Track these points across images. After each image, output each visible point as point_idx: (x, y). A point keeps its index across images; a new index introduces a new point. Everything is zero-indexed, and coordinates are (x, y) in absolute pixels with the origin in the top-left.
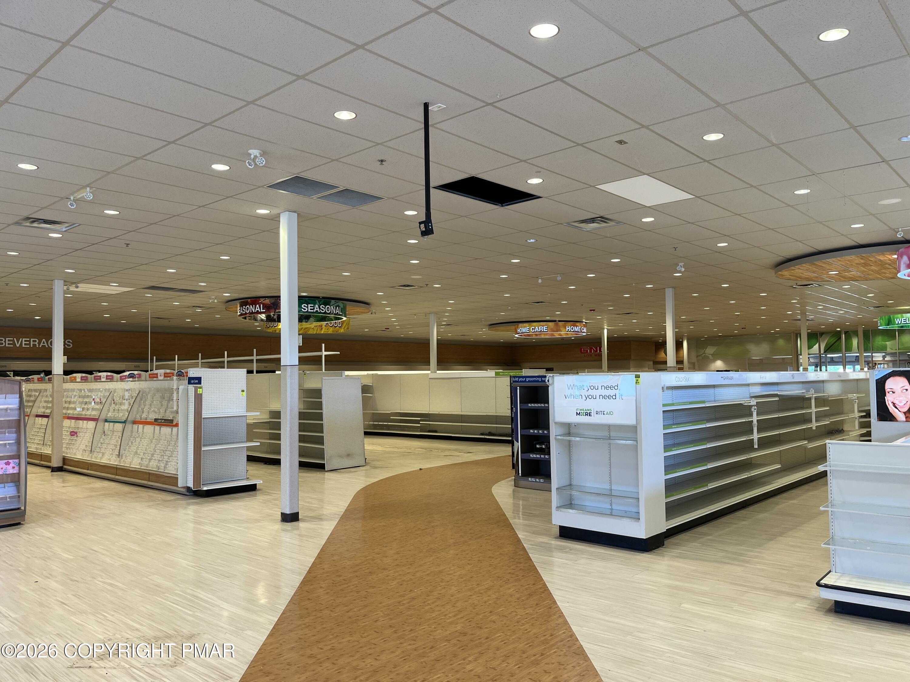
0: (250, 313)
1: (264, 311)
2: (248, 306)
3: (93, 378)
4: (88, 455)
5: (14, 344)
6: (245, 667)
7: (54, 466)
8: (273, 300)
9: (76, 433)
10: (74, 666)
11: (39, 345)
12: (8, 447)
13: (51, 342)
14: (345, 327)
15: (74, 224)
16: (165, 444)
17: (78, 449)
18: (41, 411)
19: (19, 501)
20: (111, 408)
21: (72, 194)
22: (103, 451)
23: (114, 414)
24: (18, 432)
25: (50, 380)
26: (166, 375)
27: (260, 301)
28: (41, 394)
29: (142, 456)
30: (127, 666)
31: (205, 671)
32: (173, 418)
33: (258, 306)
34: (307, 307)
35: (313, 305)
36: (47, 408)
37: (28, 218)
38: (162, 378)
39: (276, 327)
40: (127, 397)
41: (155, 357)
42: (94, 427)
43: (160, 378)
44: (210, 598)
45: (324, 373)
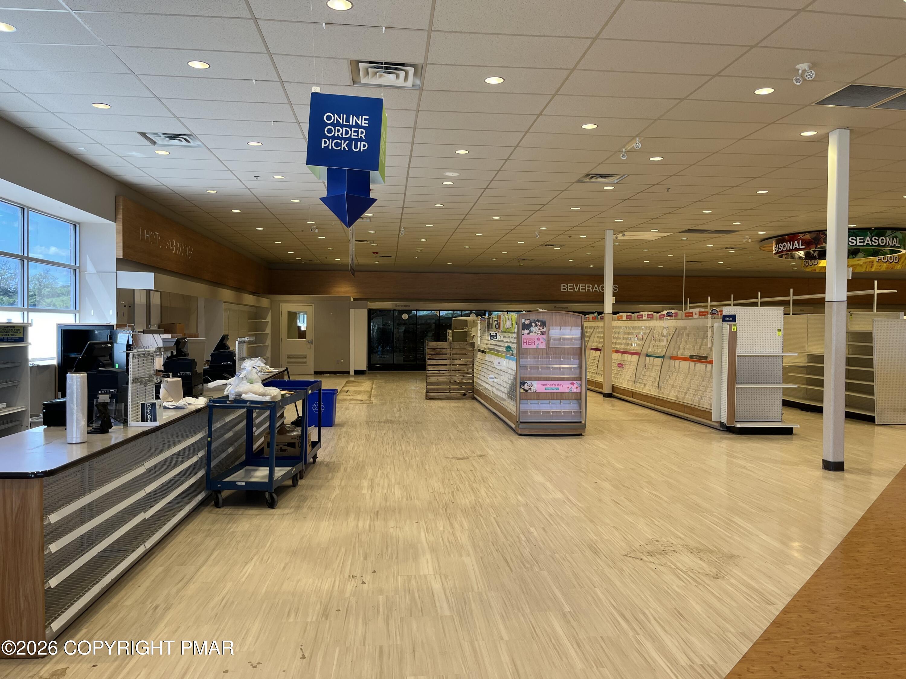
0: (787, 251)
1: (804, 247)
2: (785, 243)
3: (636, 317)
4: (632, 386)
5: (574, 289)
6: (789, 599)
7: (605, 392)
8: (814, 235)
9: (622, 365)
10: (628, 555)
11: (592, 290)
12: (573, 370)
13: (603, 287)
14: (903, 263)
15: (625, 175)
16: (700, 379)
17: (624, 379)
18: (595, 345)
19: (581, 416)
20: (651, 344)
21: (624, 146)
22: (644, 382)
23: (654, 349)
24: (580, 358)
25: (602, 318)
26: (700, 314)
27: (799, 237)
28: (595, 330)
29: (678, 389)
30: (673, 567)
31: (747, 591)
32: (707, 354)
33: (796, 242)
34: (856, 240)
35: (863, 238)
36: (599, 342)
37: (588, 175)
38: (697, 316)
39: (816, 266)
40: (665, 334)
41: (688, 299)
42: (637, 360)
43: (695, 316)
44: (748, 527)
45: (875, 314)
